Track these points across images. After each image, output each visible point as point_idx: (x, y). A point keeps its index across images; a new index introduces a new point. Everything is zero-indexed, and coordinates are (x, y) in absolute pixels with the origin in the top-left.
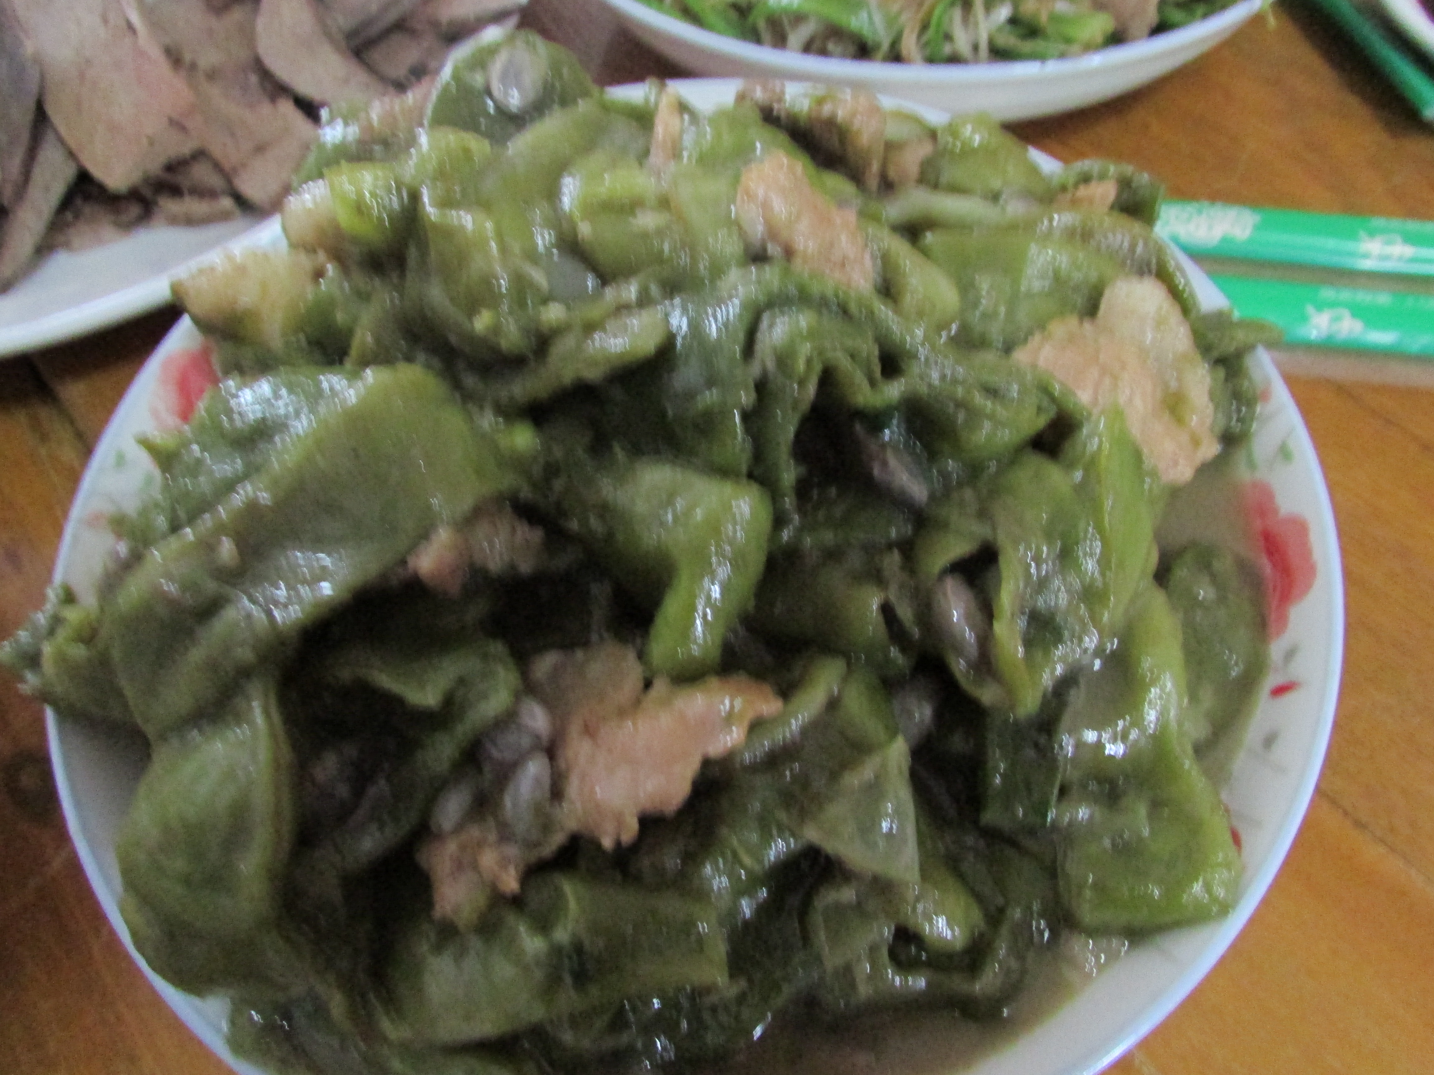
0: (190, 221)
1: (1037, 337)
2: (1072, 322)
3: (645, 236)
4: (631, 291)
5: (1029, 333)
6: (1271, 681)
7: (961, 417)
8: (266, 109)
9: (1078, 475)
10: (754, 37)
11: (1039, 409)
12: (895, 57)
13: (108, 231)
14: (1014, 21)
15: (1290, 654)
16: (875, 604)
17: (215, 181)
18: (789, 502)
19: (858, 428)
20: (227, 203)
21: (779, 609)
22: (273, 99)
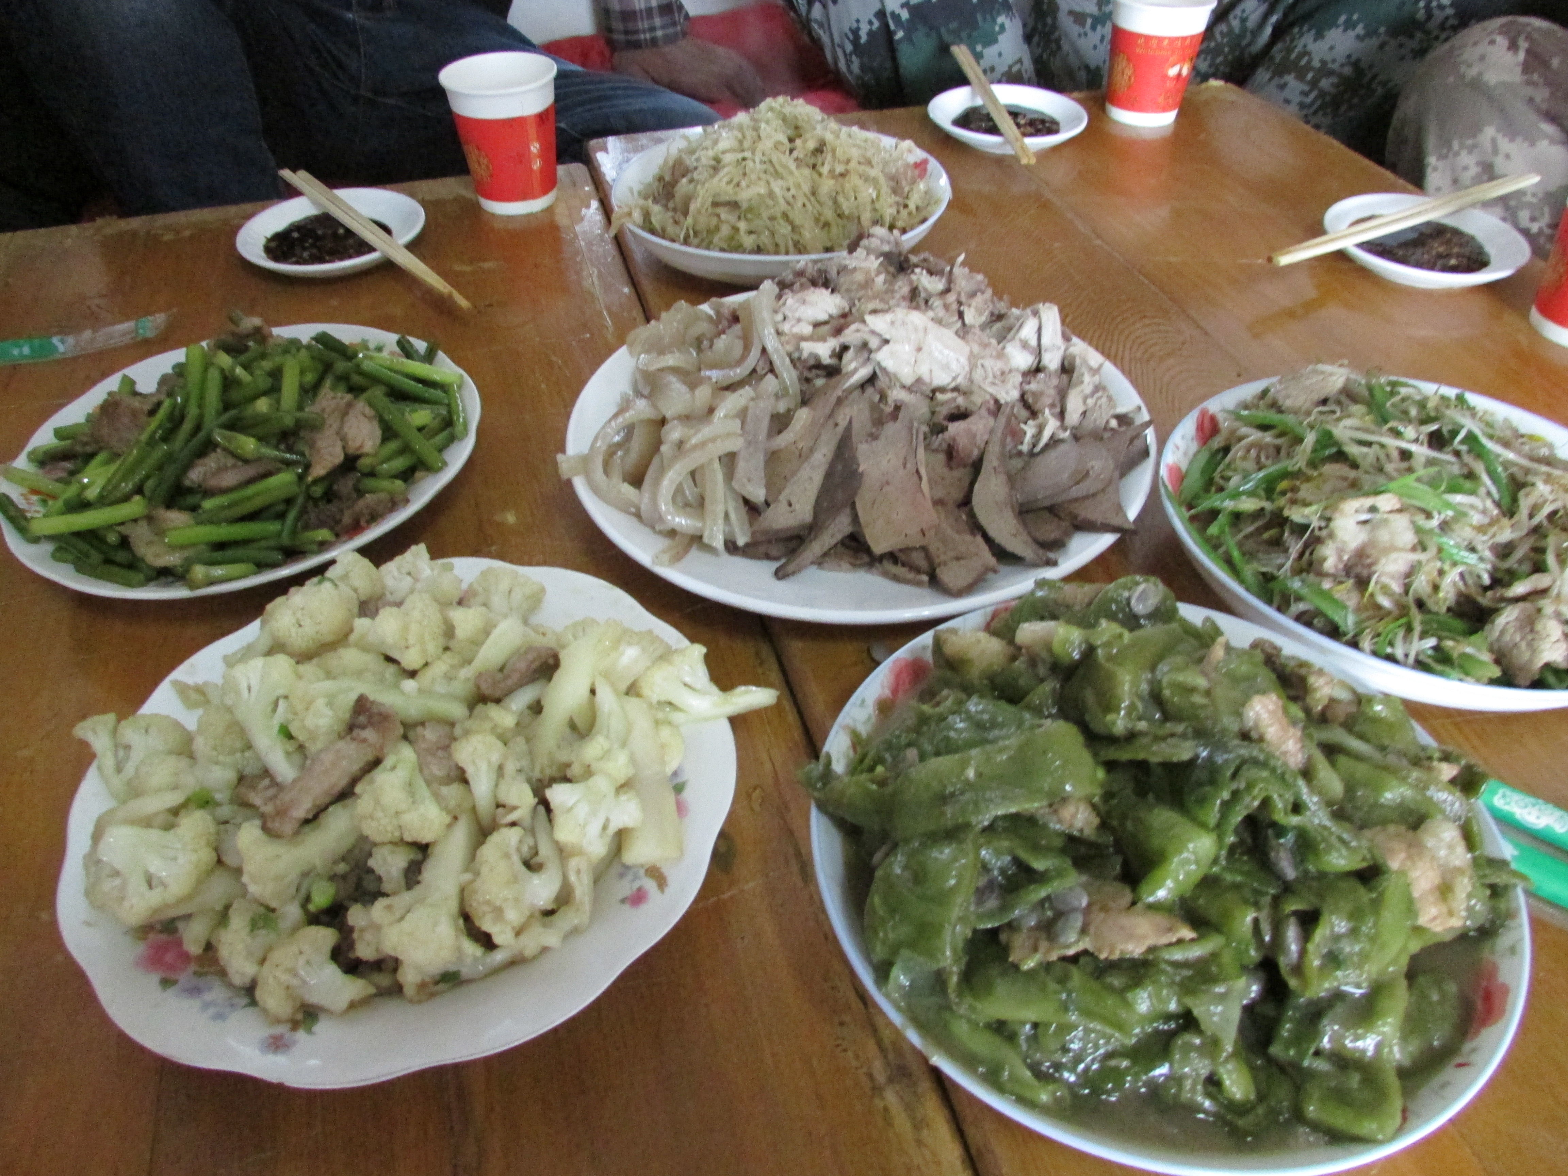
0: (896, 578)
1: (1378, 828)
2: (1402, 828)
3: (1193, 705)
4: (1180, 728)
5: (1375, 824)
6: (1459, 1060)
7: (1322, 846)
8: (968, 537)
9: (1374, 895)
10: (1269, 602)
11: (1364, 859)
12: (1354, 644)
13: (845, 565)
14: (1436, 648)
15: (1474, 1050)
16: (1249, 919)
17: (923, 564)
18: (1224, 853)
19: (1270, 832)
20: (925, 578)
21: (1201, 902)
22: (973, 534)
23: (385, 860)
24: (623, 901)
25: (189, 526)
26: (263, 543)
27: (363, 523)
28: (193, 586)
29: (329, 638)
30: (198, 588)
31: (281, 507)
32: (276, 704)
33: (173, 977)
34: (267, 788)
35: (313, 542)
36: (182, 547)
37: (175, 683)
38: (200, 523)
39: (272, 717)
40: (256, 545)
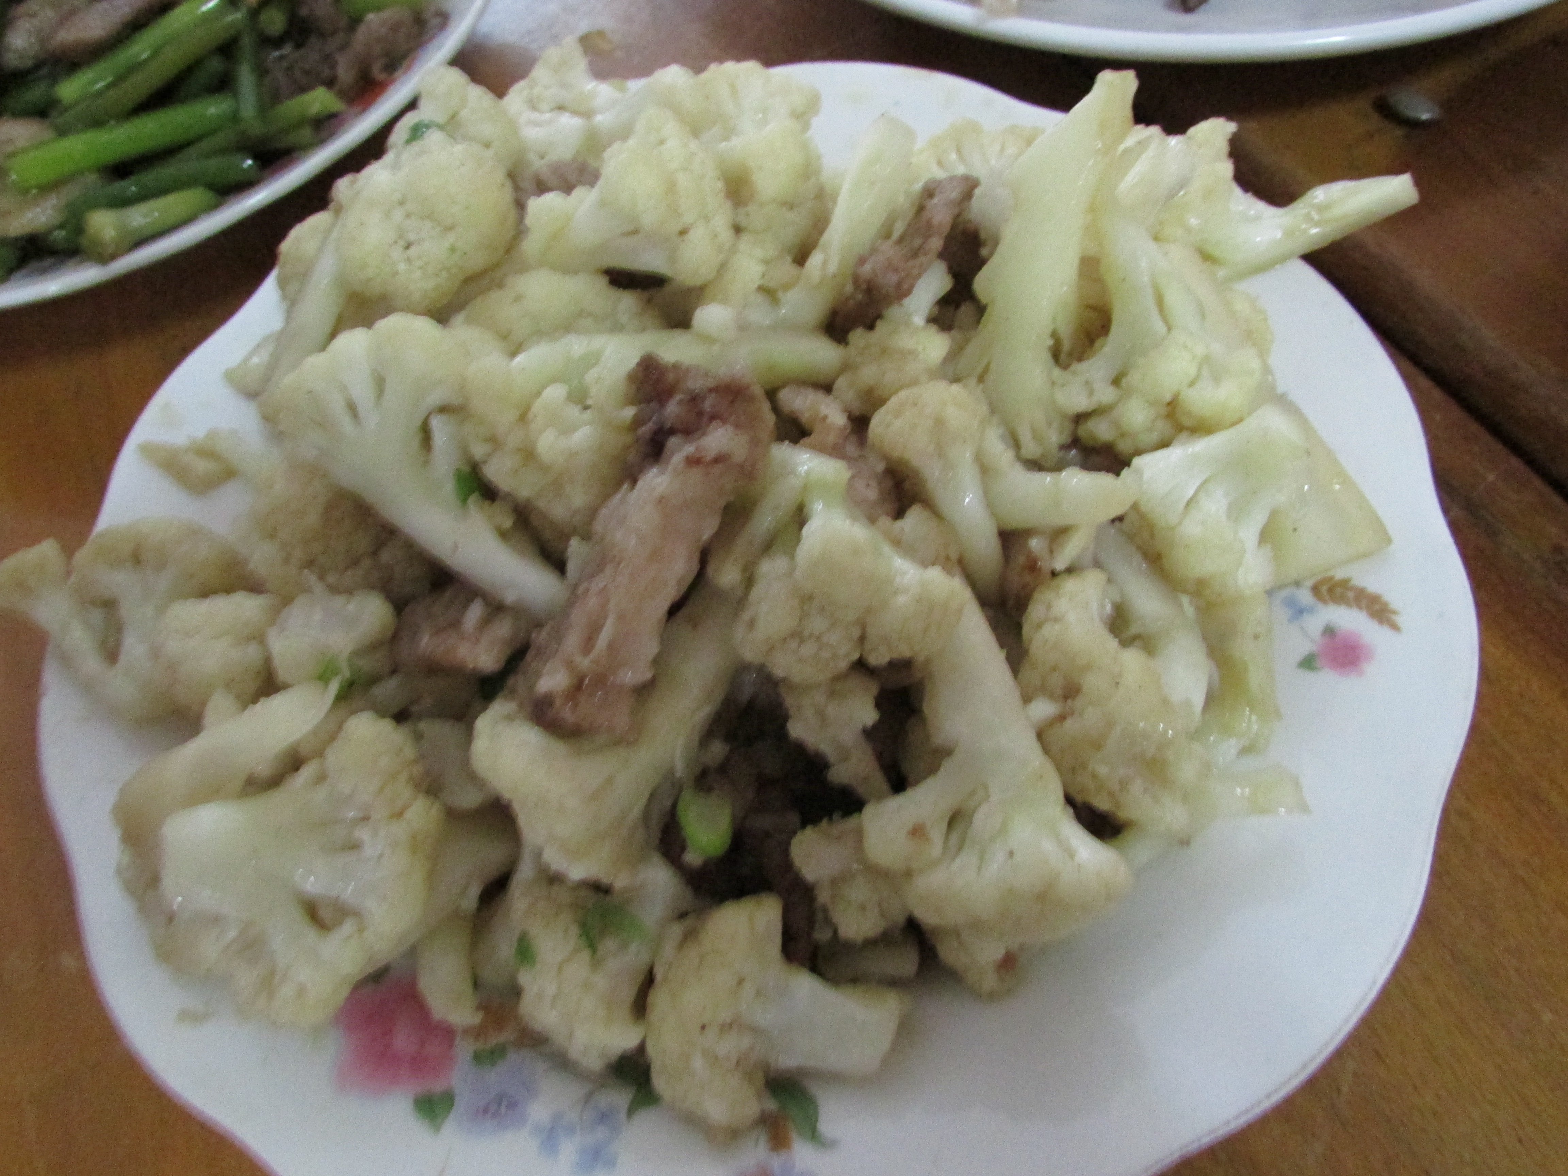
23: (821, 714)
24: (1308, 663)
25: (42, 144)
26: (204, 145)
27: (377, 73)
28: (104, 259)
29: (477, 261)
30: (113, 257)
31: (216, 65)
32: (426, 434)
33: (437, 1086)
34: (486, 622)
35: (301, 123)
36: (47, 188)
37: (148, 451)
38: (62, 132)
39: (426, 463)
40: (192, 151)
